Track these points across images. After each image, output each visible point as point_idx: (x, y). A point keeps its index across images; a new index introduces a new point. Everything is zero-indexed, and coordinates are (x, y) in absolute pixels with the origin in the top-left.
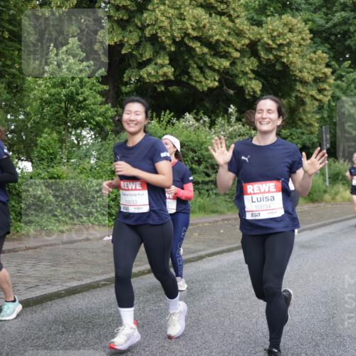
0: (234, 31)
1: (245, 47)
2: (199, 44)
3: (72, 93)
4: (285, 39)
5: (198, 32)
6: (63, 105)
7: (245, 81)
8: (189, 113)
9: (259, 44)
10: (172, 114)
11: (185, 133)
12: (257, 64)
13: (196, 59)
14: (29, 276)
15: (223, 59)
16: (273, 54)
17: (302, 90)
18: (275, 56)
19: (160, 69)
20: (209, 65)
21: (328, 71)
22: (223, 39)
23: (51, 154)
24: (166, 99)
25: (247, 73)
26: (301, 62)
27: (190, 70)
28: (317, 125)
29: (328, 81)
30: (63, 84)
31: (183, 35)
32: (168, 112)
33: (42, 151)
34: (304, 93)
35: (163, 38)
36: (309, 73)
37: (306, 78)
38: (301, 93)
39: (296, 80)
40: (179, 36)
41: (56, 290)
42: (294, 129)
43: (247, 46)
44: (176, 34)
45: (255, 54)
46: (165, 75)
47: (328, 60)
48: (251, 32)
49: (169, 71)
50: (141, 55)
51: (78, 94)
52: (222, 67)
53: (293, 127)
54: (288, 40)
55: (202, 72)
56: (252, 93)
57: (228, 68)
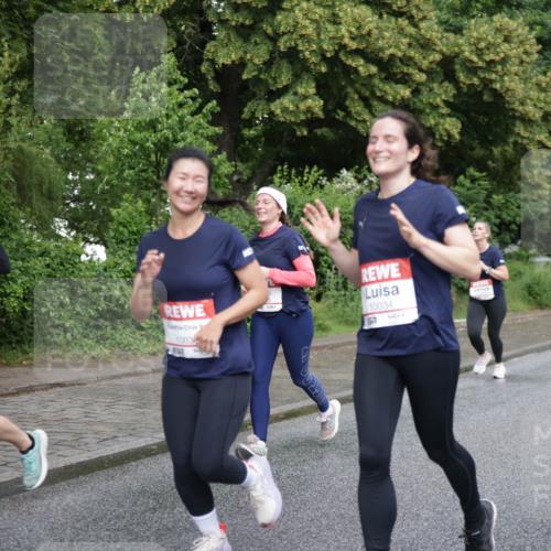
0: (417, 41)
1: (434, 66)
2: (362, 62)
3: (167, 139)
4: (498, 54)
5: (360, 42)
6: (153, 158)
7: (434, 118)
8: (348, 170)
9: (457, 60)
10: (321, 172)
11: (340, 200)
12: (455, 92)
13: (357, 85)
14: (101, 422)
15: (399, 86)
16: (479, 78)
17: (523, 133)
18: (482, 80)
19: (301, 102)
20: (379, 94)
22: (400, 54)
23: (133, 233)
24: (312, 147)
25: (437, 107)
26: (523, 89)
27: (347, 103)
30: (152, 125)
31: (337, 48)
32: (315, 168)
33: (121, 229)
34: (528, 138)
35: (307, 53)
36: (535, 105)
37: (531, 115)
38: (523, 137)
39: (514, 117)
40: (331, 48)
41: (144, 444)
42: (511, 194)
43: (439, 63)
44: (325, 47)
45: (450, 76)
46: (309, 110)
48: (445, 43)
49: (316, 104)
50: (274, 79)
51: (176, 141)
52: (399, 97)
53: (510, 190)
54: (502, 55)
55: (368, 106)
56: (446, 138)
57: (409, 99)
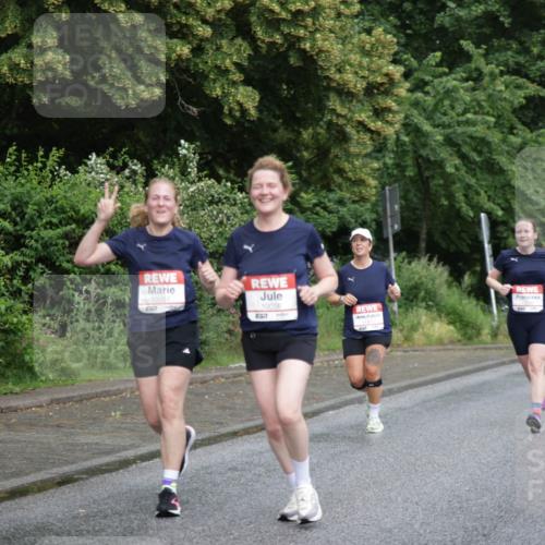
1: (222, 16)
2: (123, 6)
7: (223, 87)
9: (253, 10)
15: (175, 40)
16: (282, 33)
17: (339, 109)
18: (287, 37)
21: (397, 71)
25: (226, 71)
26: (341, 51)
28: (373, 182)
29: (396, 91)
34: (344, 117)
36: (356, 73)
37: (351, 85)
38: (339, 116)
39: (328, 88)
42: (325, 193)
43: (229, 13)
47: (396, 48)
52: (174, 56)
53: (322, 188)
56: (238, 114)
57: (188, 60)
